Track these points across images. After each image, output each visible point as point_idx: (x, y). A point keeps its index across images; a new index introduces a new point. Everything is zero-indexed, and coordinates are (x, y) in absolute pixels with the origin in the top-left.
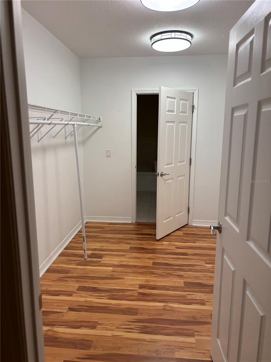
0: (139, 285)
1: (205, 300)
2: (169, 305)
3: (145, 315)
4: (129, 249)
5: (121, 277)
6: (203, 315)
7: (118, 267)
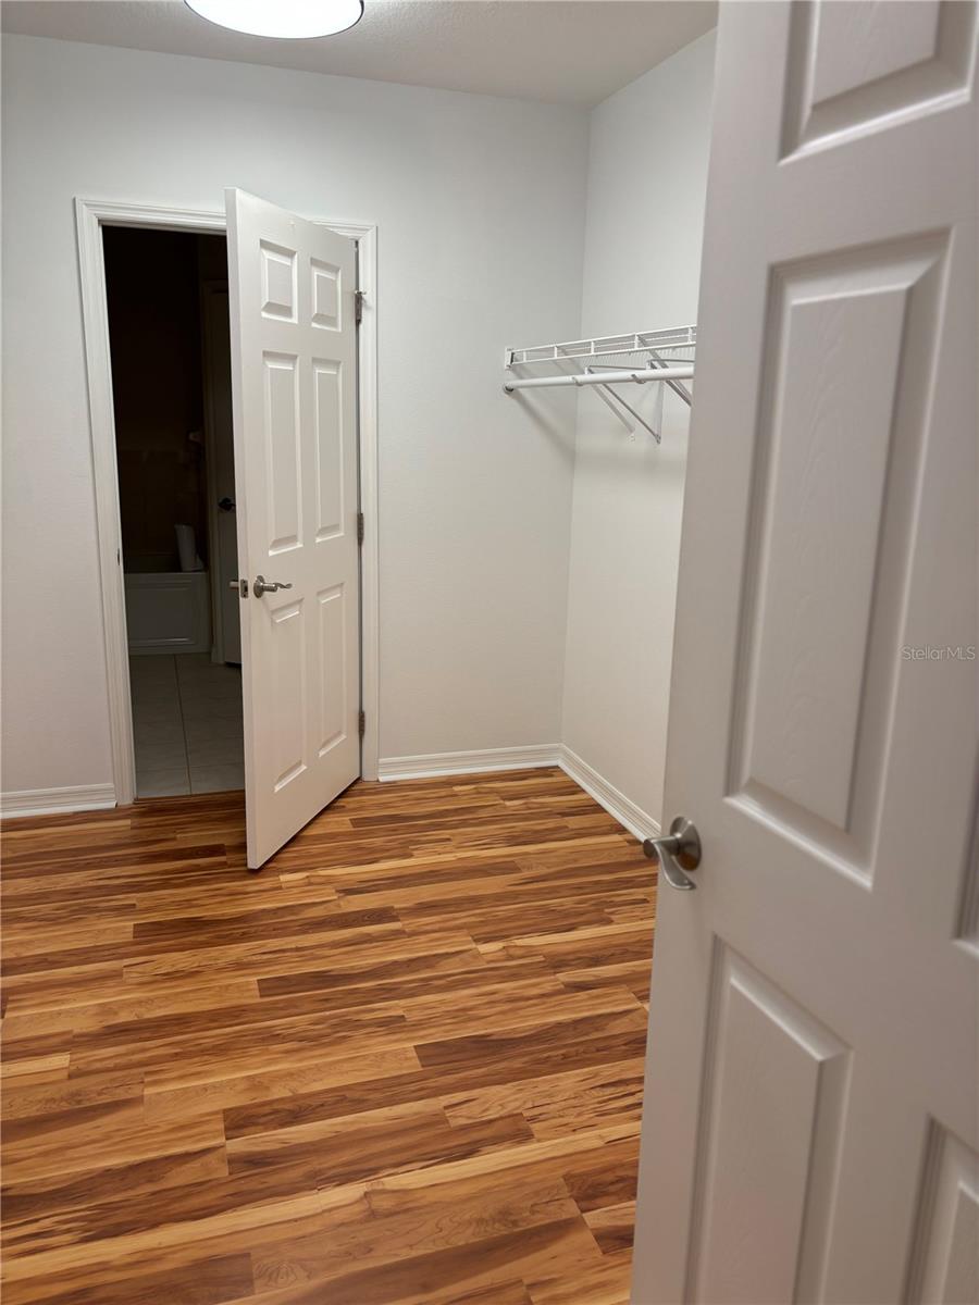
0: (221, 1116)
1: (526, 1114)
2: (388, 1187)
3: (292, 1278)
4: (129, 937)
5: (121, 1094)
6: (537, 1193)
7: (97, 1047)
